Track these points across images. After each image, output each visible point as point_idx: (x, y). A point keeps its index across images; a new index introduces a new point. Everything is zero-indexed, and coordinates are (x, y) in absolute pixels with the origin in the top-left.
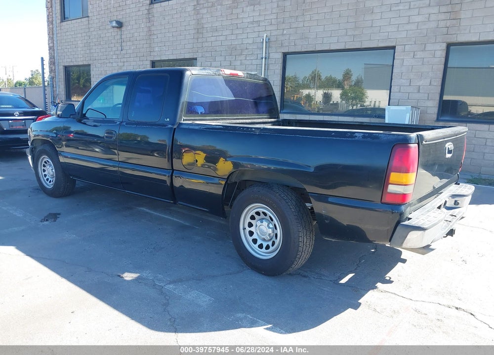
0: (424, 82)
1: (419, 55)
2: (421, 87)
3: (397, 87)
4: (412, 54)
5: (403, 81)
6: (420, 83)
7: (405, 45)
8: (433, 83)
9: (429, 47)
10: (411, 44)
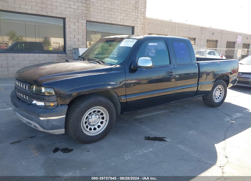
0: (80, 37)
1: (77, 24)
2: (79, 39)
3: (69, 38)
4: (74, 23)
5: (72, 36)
6: (79, 37)
7: (70, 18)
8: (83, 37)
9: (80, 21)
10: (73, 18)
